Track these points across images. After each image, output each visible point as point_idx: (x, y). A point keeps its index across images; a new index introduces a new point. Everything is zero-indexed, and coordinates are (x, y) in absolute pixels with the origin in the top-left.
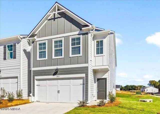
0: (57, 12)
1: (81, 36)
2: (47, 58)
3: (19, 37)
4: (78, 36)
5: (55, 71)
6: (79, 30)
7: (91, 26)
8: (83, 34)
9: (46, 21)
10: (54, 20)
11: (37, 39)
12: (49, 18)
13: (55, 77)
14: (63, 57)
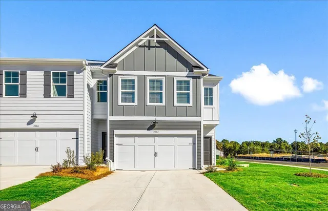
0: (155, 39)
1: (191, 80)
2: (136, 103)
3: (84, 62)
4: (186, 79)
5: (150, 124)
6: (188, 70)
7: (206, 70)
8: (194, 77)
9: (135, 48)
10: (149, 49)
11: (118, 72)
12: (140, 44)
13: (152, 132)
14: (164, 104)
